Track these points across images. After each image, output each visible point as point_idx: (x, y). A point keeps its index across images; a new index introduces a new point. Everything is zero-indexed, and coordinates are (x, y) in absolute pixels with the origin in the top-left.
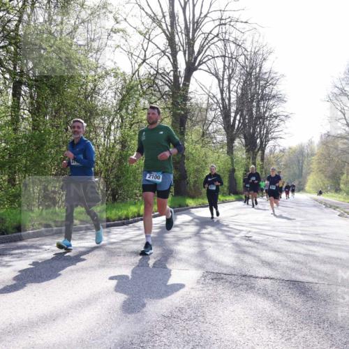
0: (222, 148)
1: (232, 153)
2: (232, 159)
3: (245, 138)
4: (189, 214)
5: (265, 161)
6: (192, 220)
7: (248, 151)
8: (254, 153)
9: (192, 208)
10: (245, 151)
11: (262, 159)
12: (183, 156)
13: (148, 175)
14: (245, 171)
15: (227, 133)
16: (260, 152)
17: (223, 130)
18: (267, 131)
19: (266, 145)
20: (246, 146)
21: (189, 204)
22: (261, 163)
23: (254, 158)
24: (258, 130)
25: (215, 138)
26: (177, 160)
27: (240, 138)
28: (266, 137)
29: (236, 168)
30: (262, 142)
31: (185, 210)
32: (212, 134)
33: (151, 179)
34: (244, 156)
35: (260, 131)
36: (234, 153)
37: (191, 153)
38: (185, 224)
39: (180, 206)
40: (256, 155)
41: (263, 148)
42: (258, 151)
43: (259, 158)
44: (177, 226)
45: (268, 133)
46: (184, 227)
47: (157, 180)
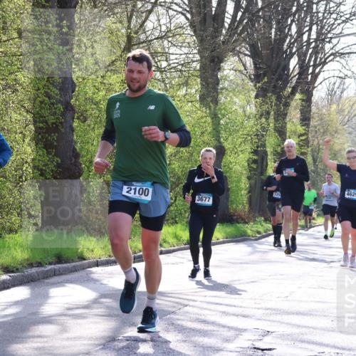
0: (186, 84)
1: (216, 101)
2: (215, 117)
3: (255, 54)
4: (88, 281)
5: (313, 123)
6: (95, 301)
7: (262, 93)
8: (279, 98)
9: (97, 264)
10: (253, 94)
11: (305, 119)
12: (69, 108)
13: (125, 189)
14: (255, 152)
15: (201, 40)
16: (298, 96)
17: (189, 31)
18: (319, 33)
19: (315, 76)
20: (257, 78)
21: (87, 254)
22: (300, 129)
23: (281, 116)
24: (294, 29)
25: (166, 55)
26: (51, 120)
27: (238, 54)
28: (316, 51)
29: (227, 145)
30: (303, 68)
31: (75, 270)
32: (156, 43)
33: (132, 195)
34: (252, 109)
35: (300, 33)
36: (222, 99)
37: (92, 100)
38: (73, 312)
39: (60, 259)
40: (287, 105)
41: (306, 85)
42: (293, 93)
43: (294, 115)
44: (48, 320)
45: (321, 38)
46: (71, 322)
47: (143, 197)
